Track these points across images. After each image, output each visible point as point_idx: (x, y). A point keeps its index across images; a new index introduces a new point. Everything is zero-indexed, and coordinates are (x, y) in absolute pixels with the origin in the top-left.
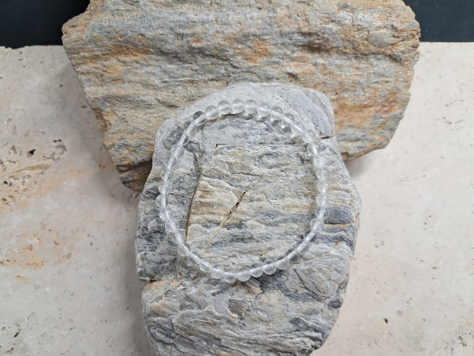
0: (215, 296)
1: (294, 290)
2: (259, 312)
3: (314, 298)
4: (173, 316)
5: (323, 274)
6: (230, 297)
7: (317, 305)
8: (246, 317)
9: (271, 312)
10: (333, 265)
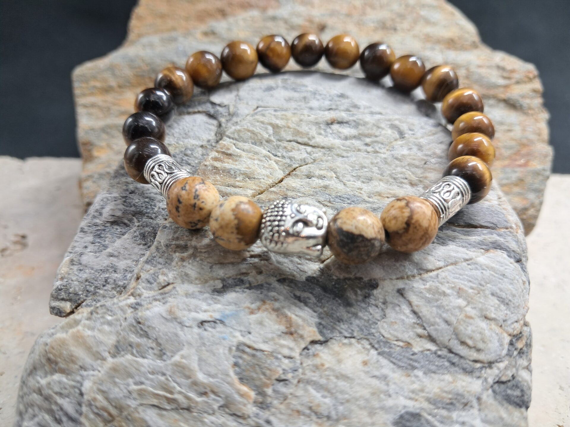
0: (205, 330)
1: (401, 344)
2: (312, 390)
3: (453, 364)
4: (91, 372)
5: (469, 303)
6: (241, 339)
7: (464, 384)
8: (275, 402)
9: (342, 392)
10: (488, 285)
